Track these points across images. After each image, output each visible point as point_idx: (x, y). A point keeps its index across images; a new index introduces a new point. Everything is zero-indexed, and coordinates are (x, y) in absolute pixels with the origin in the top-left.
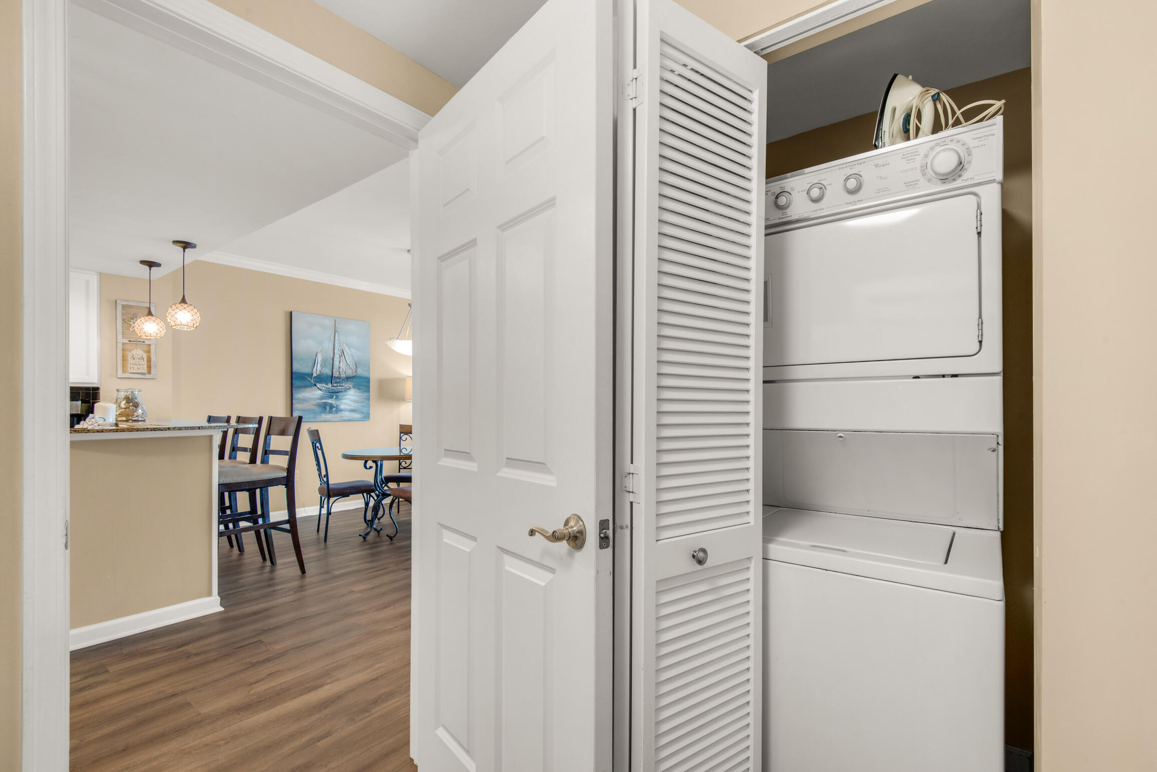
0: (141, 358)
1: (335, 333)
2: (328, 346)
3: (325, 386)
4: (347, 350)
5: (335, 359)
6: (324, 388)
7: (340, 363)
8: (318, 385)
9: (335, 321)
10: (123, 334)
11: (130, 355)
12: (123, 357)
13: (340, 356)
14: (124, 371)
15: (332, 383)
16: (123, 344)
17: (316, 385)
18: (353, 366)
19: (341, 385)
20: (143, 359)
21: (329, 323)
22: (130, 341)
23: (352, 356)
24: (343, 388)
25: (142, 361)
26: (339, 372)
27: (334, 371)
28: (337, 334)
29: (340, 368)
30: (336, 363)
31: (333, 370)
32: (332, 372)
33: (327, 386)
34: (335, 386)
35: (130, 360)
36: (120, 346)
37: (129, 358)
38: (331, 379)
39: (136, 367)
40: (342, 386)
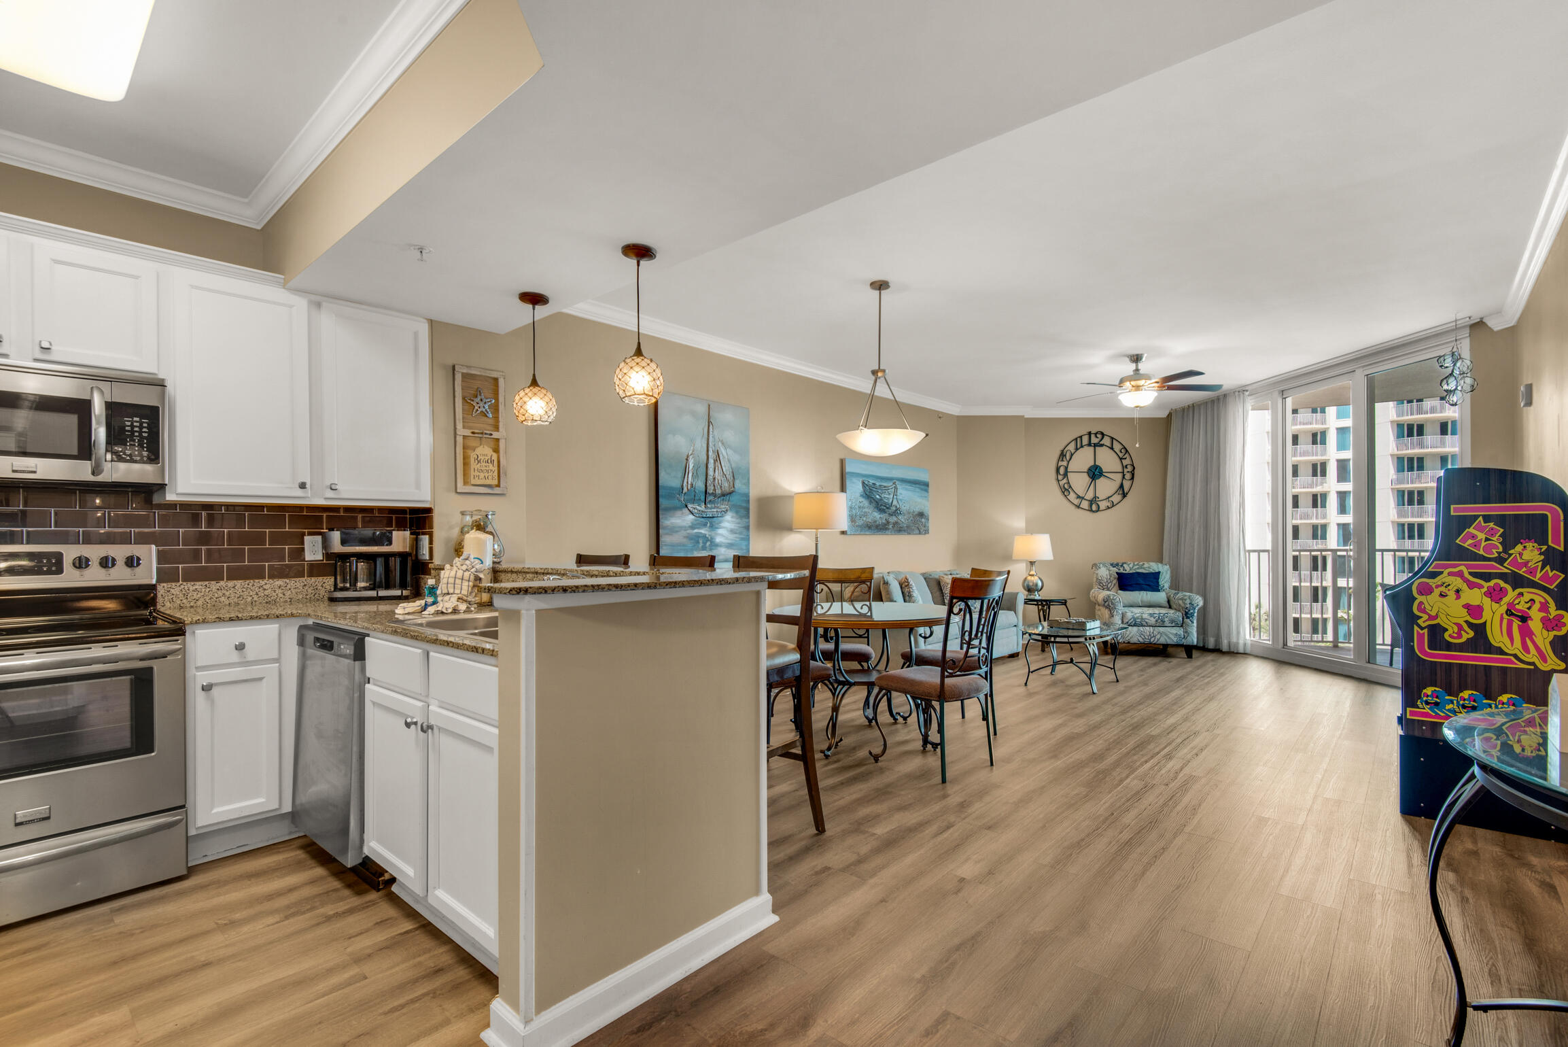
0: (489, 461)
1: (709, 426)
2: (700, 445)
3: (697, 507)
4: (723, 451)
5: (709, 466)
6: (696, 511)
7: (715, 471)
8: (689, 506)
9: (709, 406)
10: (463, 422)
11: (473, 455)
12: (464, 458)
13: (715, 461)
14: (466, 483)
15: (705, 504)
16: (465, 437)
17: (686, 506)
18: (729, 477)
19: (716, 505)
20: (492, 462)
21: (701, 409)
22: (473, 433)
23: (729, 461)
24: (718, 510)
25: (491, 465)
26: (714, 486)
27: (708, 485)
28: (711, 426)
29: (714, 479)
30: (711, 472)
31: (706, 483)
32: (706, 486)
33: (699, 508)
34: (709, 508)
35: (473, 465)
36: (460, 440)
37: (472, 460)
38: (707, 496)
39: (482, 475)
40: (718, 507)
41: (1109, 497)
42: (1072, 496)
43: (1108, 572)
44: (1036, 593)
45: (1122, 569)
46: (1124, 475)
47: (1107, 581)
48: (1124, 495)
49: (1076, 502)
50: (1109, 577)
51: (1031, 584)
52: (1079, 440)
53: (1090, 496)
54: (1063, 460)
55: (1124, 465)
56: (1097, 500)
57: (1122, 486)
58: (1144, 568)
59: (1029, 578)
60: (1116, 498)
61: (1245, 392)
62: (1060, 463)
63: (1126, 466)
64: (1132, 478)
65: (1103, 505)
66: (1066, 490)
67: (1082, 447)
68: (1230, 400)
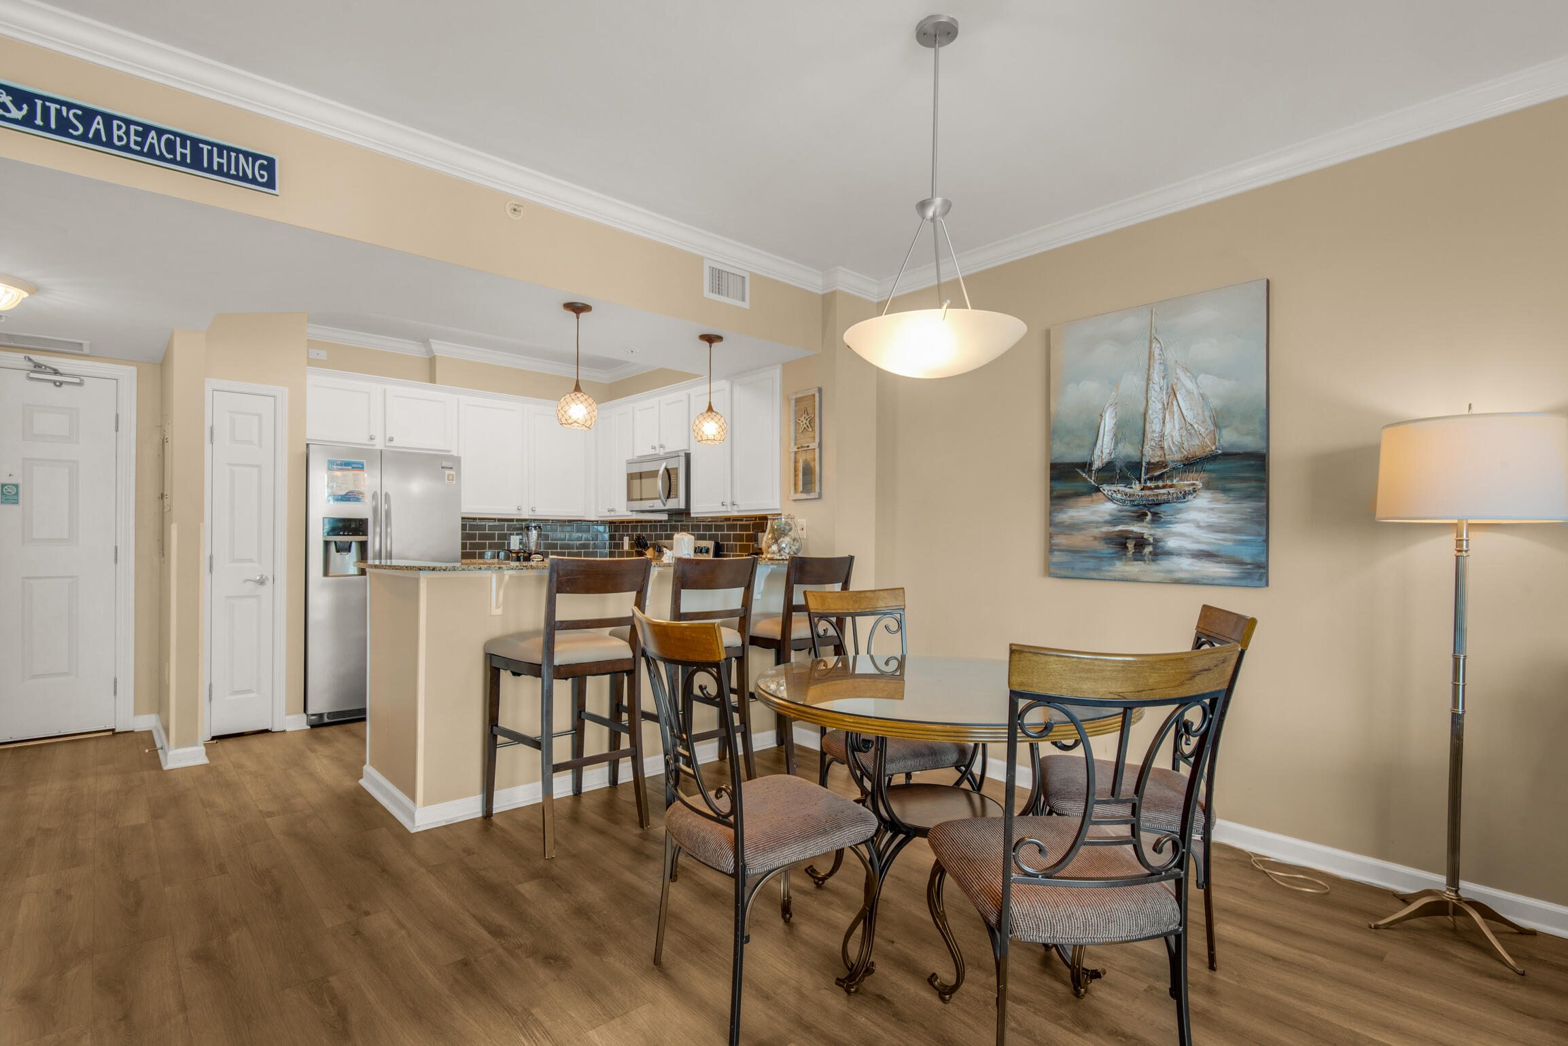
1: (1150, 346)
3: (1121, 489)
5: (1150, 414)
7: (1164, 422)
8: (1106, 488)
9: (1152, 313)
12: (795, 471)
13: (1166, 407)
14: (796, 491)
15: (1141, 482)
16: (795, 453)
17: (1100, 489)
18: (1206, 427)
19: (1168, 482)
22: (799, 448)
23: (1205, 397)
24: (1171, 490)
26: (1162, 448)
27: (1146, 448)
28: (1155, 346)
29: (1163, 436)
30: (1154, 425)
31: (1142, 446)
32: (1142, 451)
33: (1127, 490)
34: (1150, 488)
36: (792, 456)
38: (1140, 469)
40: (1171, 486)
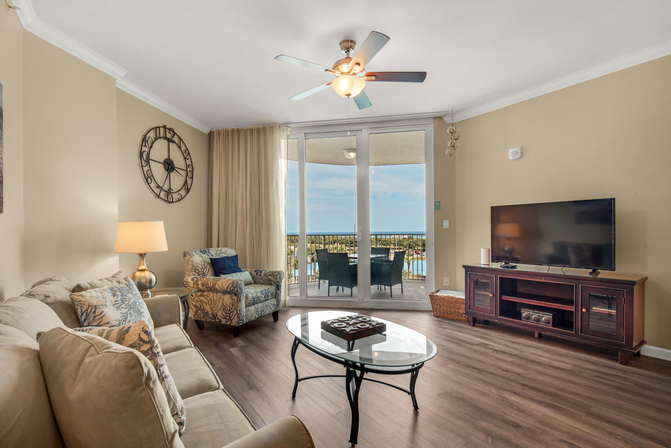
41: (179, 191)
42: (153, 185)
43: (201, 259)
44: (148, 291)
45: (210, 255)
46: (187, 173)
47: (202, 267)
48: (188, 191)
49: (156, 190)
50: (203, 263)
51: (144, 281)
52: (158, 129)
53: (166, 188)
54: (145, 146)
55: (187, 165)
56: (171, 191)
57: (186, 182)
58: (223, 253)
59: (138, 274)
60: (183, 192)
61: (288, 128)
62: (144, 149)
63: (189, 165)
64: (192, 178)
65: (176, 197)
66: (148, 178)
67: (160, 138)
68: (277, 131)
